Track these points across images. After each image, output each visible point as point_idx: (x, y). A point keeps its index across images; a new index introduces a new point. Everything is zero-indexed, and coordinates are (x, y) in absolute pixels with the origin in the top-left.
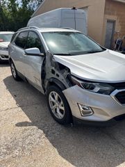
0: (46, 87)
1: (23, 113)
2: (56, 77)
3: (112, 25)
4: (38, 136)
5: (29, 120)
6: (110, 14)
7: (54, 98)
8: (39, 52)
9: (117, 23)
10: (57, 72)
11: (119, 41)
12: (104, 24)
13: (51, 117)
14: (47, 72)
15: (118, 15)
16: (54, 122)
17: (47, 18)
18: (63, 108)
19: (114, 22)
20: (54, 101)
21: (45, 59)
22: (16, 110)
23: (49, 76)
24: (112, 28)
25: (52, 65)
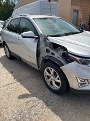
0: (40, 64)
1: (22, 87)
2: (51, 55)
3: (76, 13)
4: (40, 106)
5: (29, 93)
6: (75, 5)
7: (50, 73)
8: (33, 35)
9: (79, 12)
10: (52, 51)
11: (83, 25)
12: (71, 13)
13: (46, 89)
14: (41, 51)
15: (80, 6)
16: (50, 92)
17: (26, 10)
18: (59, 81)
19: (77, 11)
20: (50, 75)
21: (39, 40)
22: (15, 85)
23: (44, 54)
24: (76, 15)
25: (46, 45)
